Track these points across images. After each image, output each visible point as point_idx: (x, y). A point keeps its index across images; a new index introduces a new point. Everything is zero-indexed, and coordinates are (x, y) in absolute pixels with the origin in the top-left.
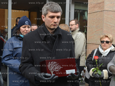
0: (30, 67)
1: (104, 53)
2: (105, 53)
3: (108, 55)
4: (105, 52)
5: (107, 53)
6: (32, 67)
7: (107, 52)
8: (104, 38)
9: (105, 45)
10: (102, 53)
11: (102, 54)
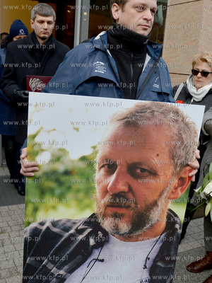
0: (12, 84)
1: (196, 95)
2: (199, 95)
3: (204, 98)
4: (198, 93)
5: (203, 95)
6: (14, 85)
7: (203, 92)
8: (198, 65)
9: (200, 79)
10: (192, 94)
11: (191, 97)
